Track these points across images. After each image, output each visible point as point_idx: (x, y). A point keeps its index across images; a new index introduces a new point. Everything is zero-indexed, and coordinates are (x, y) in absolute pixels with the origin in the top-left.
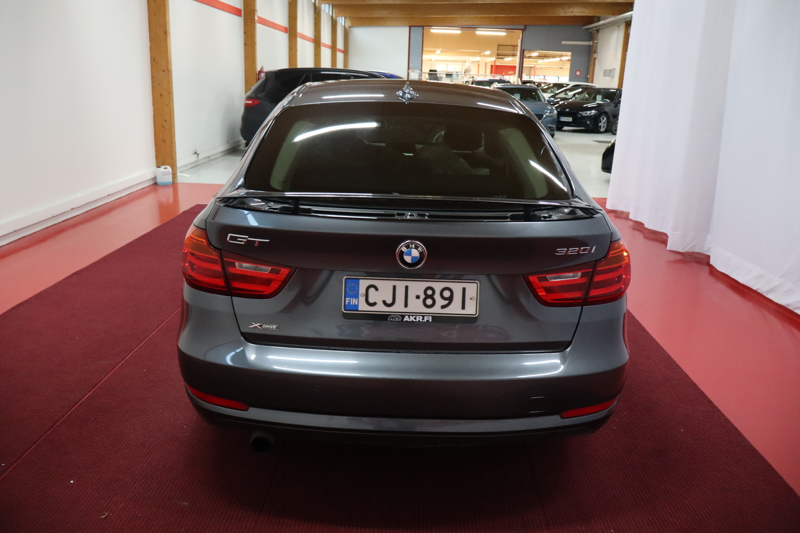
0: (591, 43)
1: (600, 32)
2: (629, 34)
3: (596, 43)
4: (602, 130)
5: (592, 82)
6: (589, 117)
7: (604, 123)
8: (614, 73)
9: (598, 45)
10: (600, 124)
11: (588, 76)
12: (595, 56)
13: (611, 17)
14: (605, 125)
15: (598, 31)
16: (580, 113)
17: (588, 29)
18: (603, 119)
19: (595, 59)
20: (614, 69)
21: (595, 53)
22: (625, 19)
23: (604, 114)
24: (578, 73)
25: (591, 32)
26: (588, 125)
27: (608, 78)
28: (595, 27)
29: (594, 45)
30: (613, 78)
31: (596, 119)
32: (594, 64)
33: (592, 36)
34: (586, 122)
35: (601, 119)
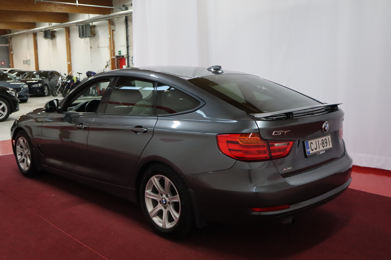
0: (8, 45)
1: (13, 39)
2: (37, 40)
3: (11, 45)
4: (46, 94)
5: (13, 67)
6: (38, 88)
7: (46, 90)
8: (30, 62)
9: (13, 46)
10: (45, 91)
11: (10, 65)
12: (12, 52)
13: (24, 30)
14: (47, 92)
15: (11, 38)
16: (32, 86)
17: (4, 37)
18: (46, 88)
19: (12, 54)
20: (29, 60)
21: (12, 51)
22: (34, 31)
23: (45, 85)
24: (3, 63)
25: (6, 39)
26: (38, 92)
27: (26, 66)
28: (10, 36)
29: (10, 46)
30: (30, 65)
31: (42, 88)
32: (12, 58)
33: (7, 41)
34: (37, 91)
35: (45, 88)
